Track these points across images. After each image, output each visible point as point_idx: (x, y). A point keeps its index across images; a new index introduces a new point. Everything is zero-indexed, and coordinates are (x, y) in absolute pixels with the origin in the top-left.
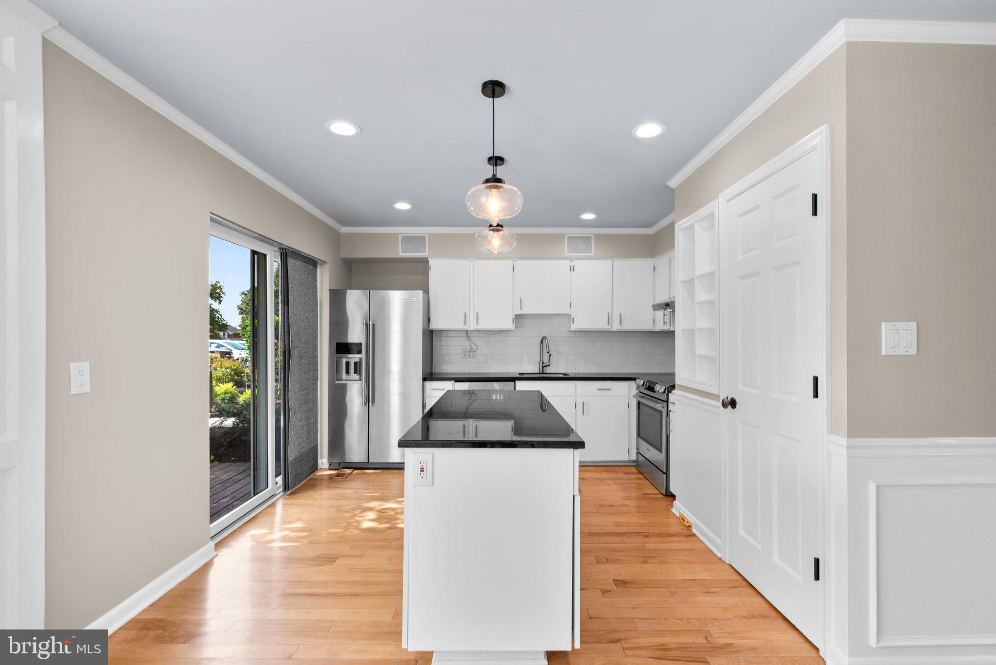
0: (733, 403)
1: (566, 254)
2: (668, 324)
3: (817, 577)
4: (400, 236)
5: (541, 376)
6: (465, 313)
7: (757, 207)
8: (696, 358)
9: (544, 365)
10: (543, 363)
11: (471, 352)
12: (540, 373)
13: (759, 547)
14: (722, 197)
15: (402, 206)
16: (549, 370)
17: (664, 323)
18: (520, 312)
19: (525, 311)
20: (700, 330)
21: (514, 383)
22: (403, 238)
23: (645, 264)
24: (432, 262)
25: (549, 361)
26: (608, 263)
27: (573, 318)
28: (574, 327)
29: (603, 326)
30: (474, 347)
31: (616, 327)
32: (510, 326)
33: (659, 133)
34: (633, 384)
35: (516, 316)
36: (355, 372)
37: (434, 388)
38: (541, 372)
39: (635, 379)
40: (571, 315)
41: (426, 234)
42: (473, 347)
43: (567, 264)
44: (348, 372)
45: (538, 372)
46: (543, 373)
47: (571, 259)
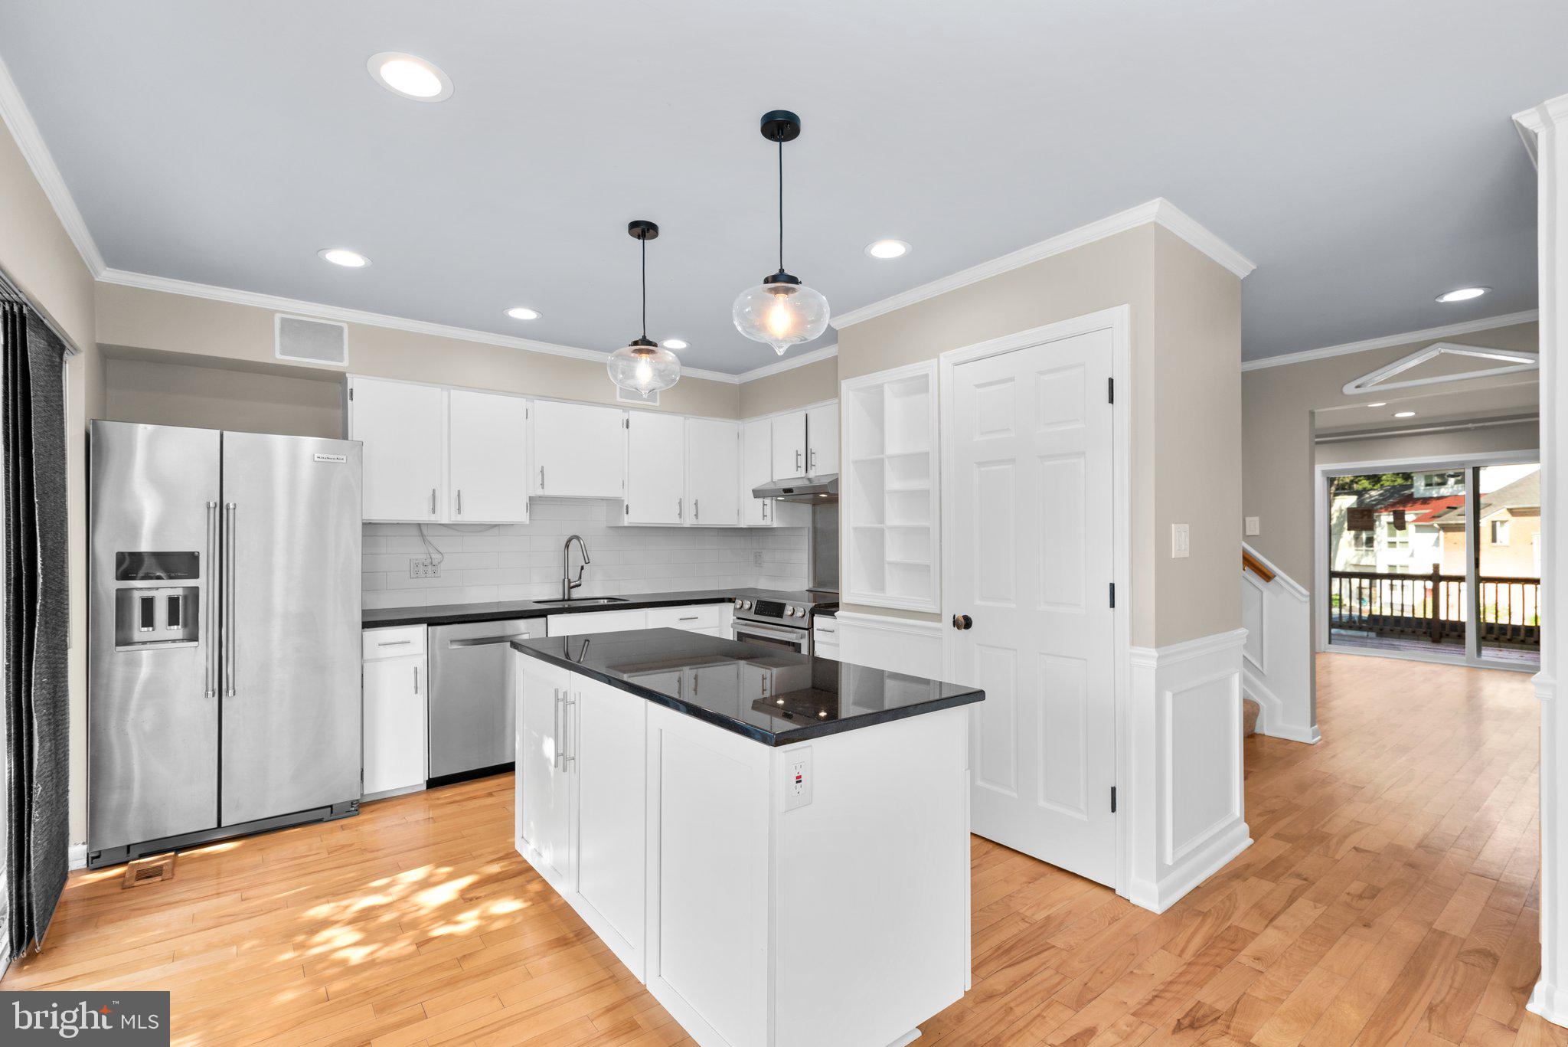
0: (966, 623)
1: (619, 399)
2: (769, 517)
3: (1114, 809)
4: (277, 318)
5: (566, 605)
6: (434, 490)
7: (1012, 379)
8: (886, 566)
9: (572, 584)
10: (569, 580)
11: (429, 567)
12: (564, 600)
13: (1015, 795)
14: (947, 358)
15: (346, 258)
16: (576, 594)
17: (764, 516)
18: (540, 492)
19: (551, 490)
20: (892, 528)
21: (545, 619)
22: (284, 321)
23: (725, 427)
24: (354, 382)
25: (580, 577)
26: (679, 419)
27: (627, 506)
28: (627, 520)
29: (672, 520)
30: (436, 557)
31: (689, 521)
32: (520, 515)
33: (900, 254)
34: (729, 608)
35: (531, 499)
36: (173, 620)
37: (383, 642)
38: (566, 598)
39: (731, 600)
40: (623, 501)
41: (344, 322)
42: (433, 556)
43: (619, 415)
44: (148, 620)
45: (560, 597)
46: (569, 600)
47: (625, 408)
